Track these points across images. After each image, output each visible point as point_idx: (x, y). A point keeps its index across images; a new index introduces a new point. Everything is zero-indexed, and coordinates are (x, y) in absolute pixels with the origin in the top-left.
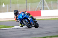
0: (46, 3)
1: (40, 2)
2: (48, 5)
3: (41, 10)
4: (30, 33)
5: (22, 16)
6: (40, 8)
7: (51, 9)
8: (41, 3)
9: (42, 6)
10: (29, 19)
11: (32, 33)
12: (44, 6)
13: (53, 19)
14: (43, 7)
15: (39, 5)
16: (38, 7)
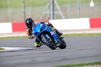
0: (57, 6)
1: (48, 5)
2: (62, 11)
3: (49, 19)
4: (31, 60)
5: (40, 28)
6: (48, 16)
7: (67, 17)
8: (49, 7)
9: (52, 12)
10: (52, 33)
11: (34, 59)
12: (55, 13)
13: (71, 34)
14: (53, 14)
15: (46, 11)
16: (45, 14)
